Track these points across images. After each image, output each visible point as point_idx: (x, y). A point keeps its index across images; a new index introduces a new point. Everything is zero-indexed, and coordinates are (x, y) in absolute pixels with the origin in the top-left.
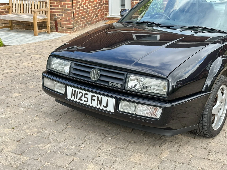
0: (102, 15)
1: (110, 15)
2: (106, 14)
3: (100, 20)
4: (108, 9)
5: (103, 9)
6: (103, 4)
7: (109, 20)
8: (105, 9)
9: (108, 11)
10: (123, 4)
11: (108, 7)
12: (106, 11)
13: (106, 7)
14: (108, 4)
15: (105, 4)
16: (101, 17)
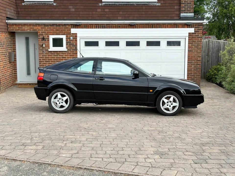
0: (13, 81)
1: (19, 82)
2: (15, 81)
3: (12, 86)
4: (17, 77)
5: (13, 78)
6: (13, 74)
7: (18, 85)
8: (14, 77)
9: (17, 79)
10: (29, 73)
11: (17, 75)
12: (15, 79)
13: (15, 75)
14: (16, 73)
15: (14, 74)
16: (12, 83)
